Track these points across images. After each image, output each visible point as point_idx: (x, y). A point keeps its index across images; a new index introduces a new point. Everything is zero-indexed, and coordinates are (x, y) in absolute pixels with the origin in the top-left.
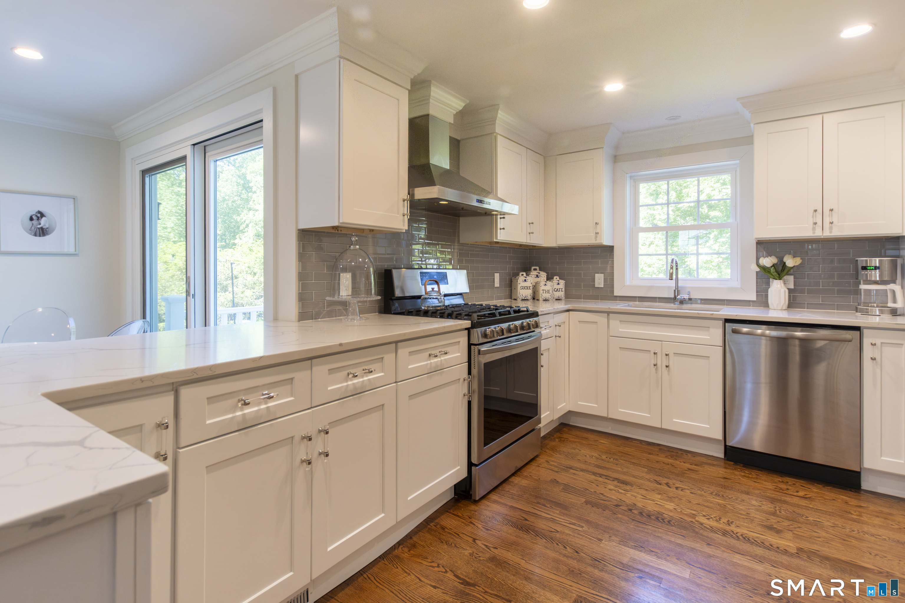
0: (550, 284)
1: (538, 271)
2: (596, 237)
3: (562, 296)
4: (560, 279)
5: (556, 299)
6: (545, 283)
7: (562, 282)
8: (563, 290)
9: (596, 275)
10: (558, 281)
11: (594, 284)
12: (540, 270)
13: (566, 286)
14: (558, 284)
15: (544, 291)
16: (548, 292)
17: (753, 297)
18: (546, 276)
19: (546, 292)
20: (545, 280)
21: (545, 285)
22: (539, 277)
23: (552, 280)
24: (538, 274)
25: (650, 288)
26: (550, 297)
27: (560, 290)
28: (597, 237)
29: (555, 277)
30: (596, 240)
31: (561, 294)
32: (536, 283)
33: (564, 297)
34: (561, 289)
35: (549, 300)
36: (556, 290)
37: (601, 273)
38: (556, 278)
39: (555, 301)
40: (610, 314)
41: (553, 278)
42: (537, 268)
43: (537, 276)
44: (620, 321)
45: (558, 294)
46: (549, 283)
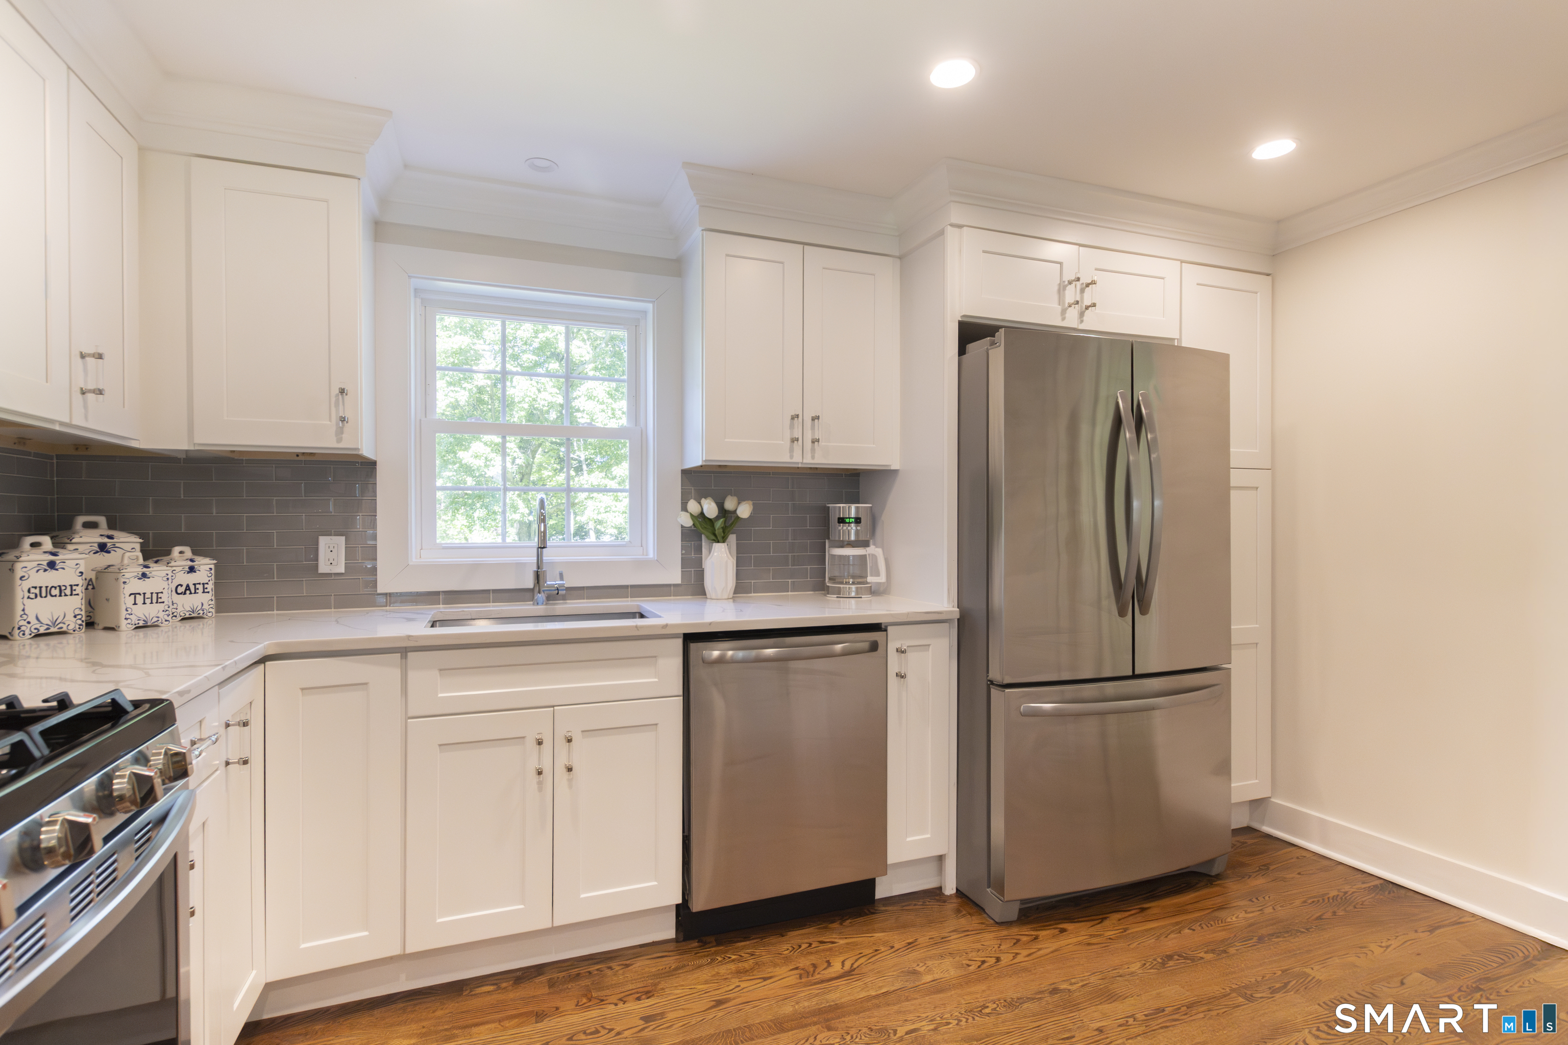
0: (164, 574)
1: (104, 529)
2: (340, 432)
3: (206, 607)
4: (195, 552)
5: (183, 619)
6: (141, 570)
7: (206, 566)
8: (210, 587)
9: (323, 541)
10: (192, 560)
11: (317, 566)
12: (112, 525)
13: (220, 574)
14: (192, 570)
15: (140, 599)
16: (156, 598)
17: (674, 576)
18: (138, 547)
19: (148, 601)
20: (141, 561)
21: (144, 575)
22: (109, 552)
23: (166, 558)
24: (106, 540)
25: (475, 568)
26: (161, 614)
27: (195, 589)
28: (342, 433)
29: (176, 550)
30: (339, 440)
31: (203, 600)
32: (101, 573)
33: (213, 611)
34: (200, 587)
35: (157, 626)
36: (180, 590)
37: (335, 535)
38: (181, 552)
39: (179, 624)
40: (409, 654)
41: (168, 553)
42: (102, 520)
43: (103, 548)
44: (440, 670)
45: (187, 603)
46: (158, 570)
